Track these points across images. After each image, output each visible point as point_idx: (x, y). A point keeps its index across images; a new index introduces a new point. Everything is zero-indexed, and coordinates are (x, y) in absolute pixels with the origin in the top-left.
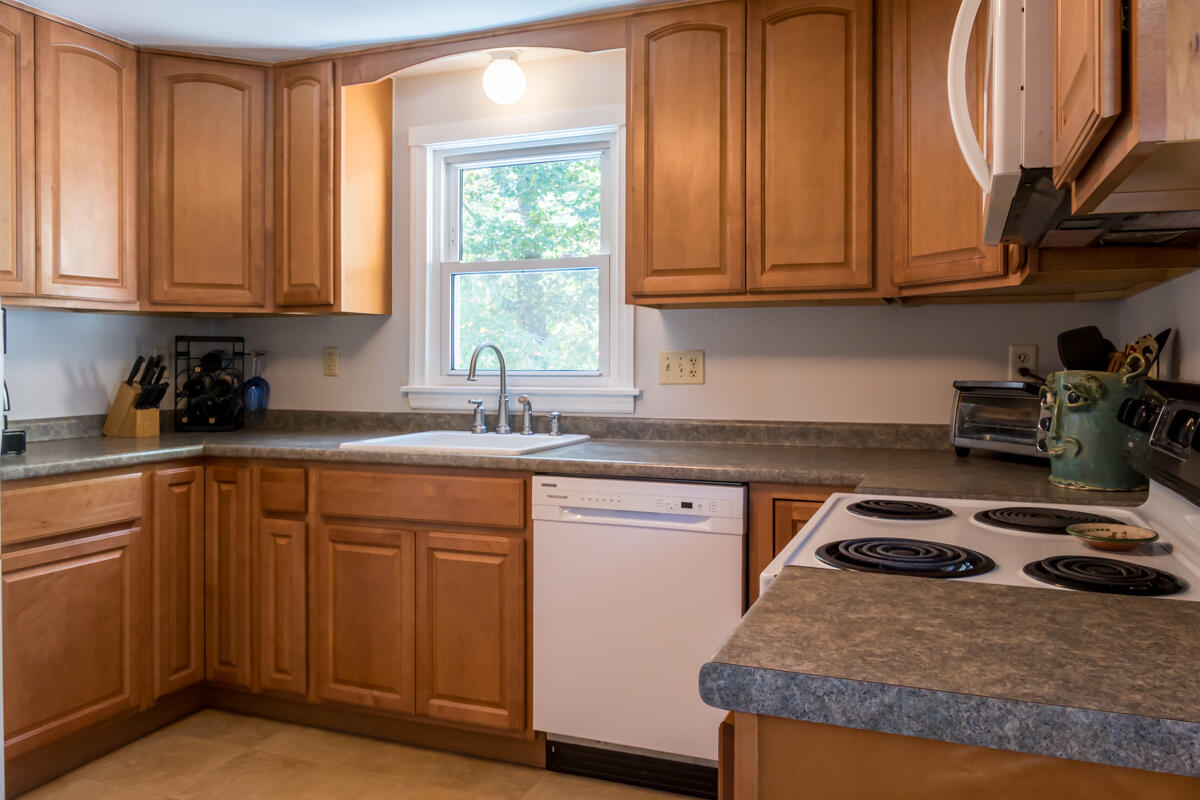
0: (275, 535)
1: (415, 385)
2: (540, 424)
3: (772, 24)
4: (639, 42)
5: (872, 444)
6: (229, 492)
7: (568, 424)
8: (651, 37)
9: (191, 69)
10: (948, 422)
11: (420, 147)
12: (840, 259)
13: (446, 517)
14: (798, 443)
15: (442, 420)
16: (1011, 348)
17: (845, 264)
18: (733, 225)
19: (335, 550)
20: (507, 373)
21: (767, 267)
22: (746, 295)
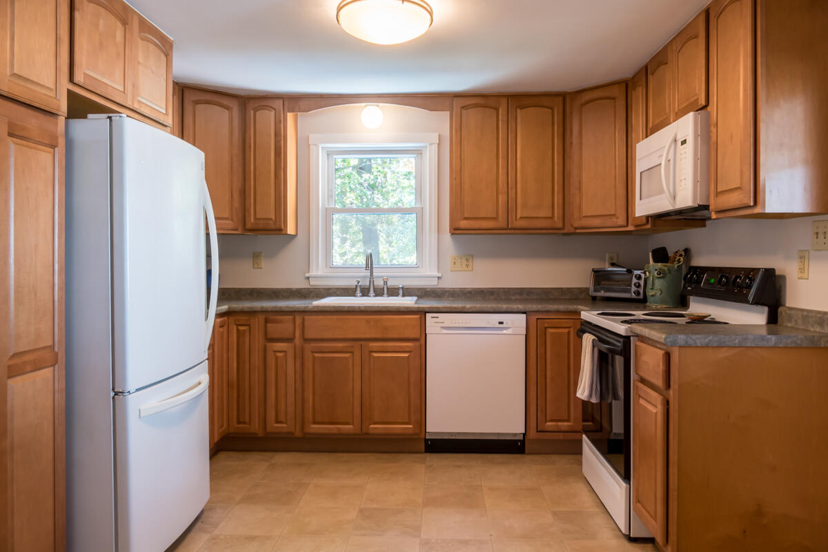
0: (275, 351)
1: (313, 273)
2: (393, 292)
3: (521, 109)
4: (456, 110)
5: (551, 297)
6: (244, 331)
7: (407, 292)
8: (463, 107)
9: (208, 97)
10: (588, 286)
11: (316, 145)
12: (550, 216)
13: (379, 336)
14: (518, 297)
15: (331, 291)
16: (607, 255)
17: (552, 217)
18: (502, 198)
19: (314, 356)
20: (374, 266)
21: (518, 217)
22: (508, 230)
